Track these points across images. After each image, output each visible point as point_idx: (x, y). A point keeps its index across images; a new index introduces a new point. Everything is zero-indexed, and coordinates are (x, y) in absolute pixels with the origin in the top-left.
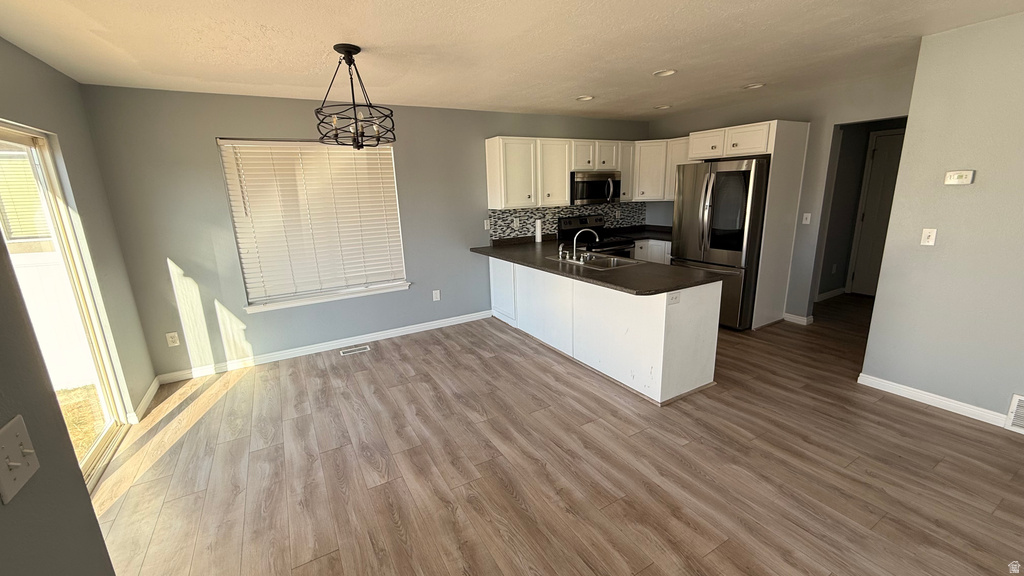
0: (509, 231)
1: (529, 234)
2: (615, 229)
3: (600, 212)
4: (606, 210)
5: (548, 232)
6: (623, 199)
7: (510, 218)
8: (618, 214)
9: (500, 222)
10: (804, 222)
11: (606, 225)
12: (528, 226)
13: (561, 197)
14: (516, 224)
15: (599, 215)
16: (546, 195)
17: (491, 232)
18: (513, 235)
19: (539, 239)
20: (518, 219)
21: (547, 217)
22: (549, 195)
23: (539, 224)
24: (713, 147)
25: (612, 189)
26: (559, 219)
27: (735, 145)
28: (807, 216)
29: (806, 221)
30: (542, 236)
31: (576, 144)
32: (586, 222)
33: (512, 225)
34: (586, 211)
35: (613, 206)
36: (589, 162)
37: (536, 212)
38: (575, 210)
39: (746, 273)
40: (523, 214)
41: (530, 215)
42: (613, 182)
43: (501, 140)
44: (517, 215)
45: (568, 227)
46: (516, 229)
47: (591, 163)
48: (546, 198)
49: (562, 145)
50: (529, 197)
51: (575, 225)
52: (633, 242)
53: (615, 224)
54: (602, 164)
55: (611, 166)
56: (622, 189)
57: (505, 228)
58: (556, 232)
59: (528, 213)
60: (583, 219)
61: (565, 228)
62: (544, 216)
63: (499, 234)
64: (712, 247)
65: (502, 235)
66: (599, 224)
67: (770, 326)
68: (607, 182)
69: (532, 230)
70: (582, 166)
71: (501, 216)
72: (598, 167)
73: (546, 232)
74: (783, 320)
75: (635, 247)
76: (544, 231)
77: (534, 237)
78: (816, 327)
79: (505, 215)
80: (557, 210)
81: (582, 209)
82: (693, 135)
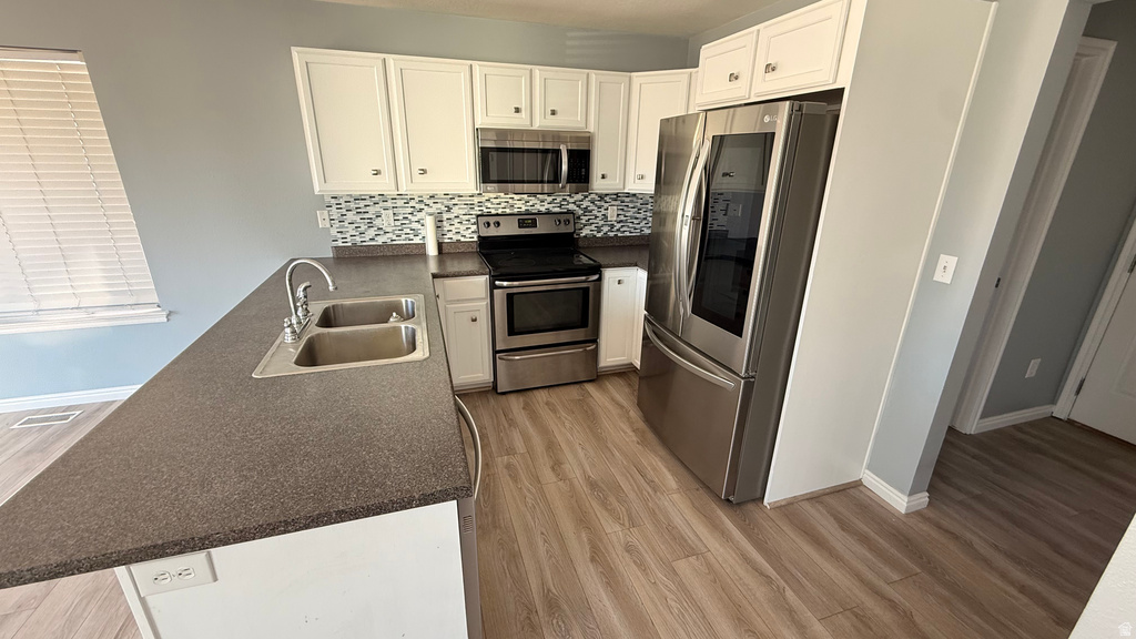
0: (372, 232)
1: (417, 240)
2: (606, 238)
3: (571, 207)
4: (585, 204)
5: (459, 237)
6: (598, 185)
7: (372, 210)
8: (612, 213)
9: (351, 216)
10: (938, 276)
11: (585, 232)
12: (415, 225)
13: (461, 175)
14: (386, 221)
15: (569, 212)
16: (416, 171)
17: (334, 232)
18: (380, 241)
19: (432, 250)
20: (390, 212)
21: (456, 211)
22: (424, 172)
23: (430, 222)
24: (734, 77)
25: (565, 167)
26: (478, 216)
27: (770, 68)
28: (948, 262)
29: (943, 275)
30: (440, 246)
31: (486, 70)
32: (534, 224)
33: (377, 222)
34: (540, 205)
35: (602, 197)
36: (517, 110)
37: (430, 202)
38: (516, 201)
39: (749, 387)
40: (400, 203)
41: (418, 206)
42: (571, 153)
43: (298, 55)
44: (389, 204)
45: (492, 232)
46: (386, 231)
47: (524, 114)
48: (418, 178)
49: (450, 73)
50: (377, 173)
51: (509, 229)
52: (597, 269)
53: (606, 229)
54: (549, 116)
55: (569, 120)
56: (598, 166)
57: (363, 228)
58: (476, 239)
59: (412, 203)
60: (526, 219)
61: (486, 232)
62: (449, 209)
63: (351, 237)
64: (694, 311)
65: (358, 239)
66: (563, 229)
67: (815, 498)
68: (557, 152)
69: (423, 232)
70: (502, 119)
71: (352, 205)
72: (541, 122)
73: (455, 238)
74: (858, 484)
75: (600, 279)
76: (451, 236)
77: (423, 246)
78: (925, 527)
79: (362, 204)
80: (476, 200)
81: (533, 200)
82: (706, 51)
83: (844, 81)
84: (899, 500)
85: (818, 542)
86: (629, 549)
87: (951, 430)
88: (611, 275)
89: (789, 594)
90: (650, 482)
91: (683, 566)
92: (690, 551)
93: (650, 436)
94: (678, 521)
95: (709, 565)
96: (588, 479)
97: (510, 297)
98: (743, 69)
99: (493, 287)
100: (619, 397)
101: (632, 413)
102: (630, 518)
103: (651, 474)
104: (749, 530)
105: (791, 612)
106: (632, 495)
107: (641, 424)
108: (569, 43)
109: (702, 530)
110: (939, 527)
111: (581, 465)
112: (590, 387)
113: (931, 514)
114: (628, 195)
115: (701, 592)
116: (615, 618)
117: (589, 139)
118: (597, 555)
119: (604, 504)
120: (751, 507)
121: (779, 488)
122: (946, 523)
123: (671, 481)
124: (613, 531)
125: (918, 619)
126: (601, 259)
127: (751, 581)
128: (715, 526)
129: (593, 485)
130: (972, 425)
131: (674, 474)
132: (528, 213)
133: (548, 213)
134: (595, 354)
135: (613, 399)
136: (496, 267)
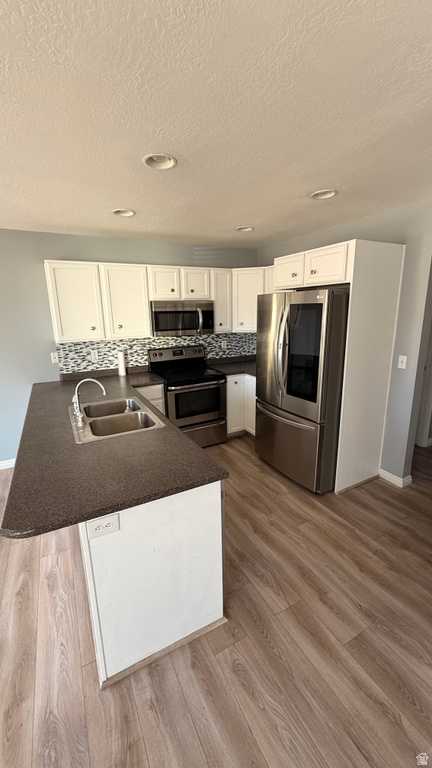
0: (85, 364)
1: (112, 367)
2: (221, 359)
3: (201, 342)
4: (209, 340)
5: (137, 364)
6: (218, 329)
7: (85, 351)
8: (224, 345)
9: (72, 355)
10: (400, 366)
11: (209, 356)
12: (111, 358)
13: (141, 327)
14: (94, 356)
15: (200, 345)
17: (61, 365)
18: (90, 368)
19: (122, 372)
20: (96, 351)
21: (135, 348)
22: (121, 327)
23: (121, 356)
24: (294, 275)
25: (201, 320)
26: (149, 350)
27: (313, 272)
28: (403, 359)
29: (402, 365)
30: (127, 369)
31: (154, 270)
32: (181, 353)
33: (88, 358)
34: (184, 342)
35: (218, 336)
36: (173, 290)
37: (120, 344)
38: (170, 341)
39: (322, 428)
40: (102, 345)
41: (113, 347)
42: (203, 312)
43: (48, 264)
44: (95, 346)
45: (158, 359)
46: (94, 362)
47: (176, 292)
48: (117, 330)
49: (135, 271)
50: (94, 329)
51: (167, 357)
52: (224, 377)
53: (221, 354)
54: (190, 293)
55: (202, 295)
56: (218, 319)
57: (79, 361)
58: (147, 364)
59: (109, 345)
60: (177, 350)
61: (154, 360)
62: (131, 347)
63: (72, 368)
64: (288, 393)
65: (76, 368)
66: (198, 355)
67: (359, 486)
68: (196, 312)
69: (116, 362)
70: (164, 295)
71: (73, 348)
72: (185, 296)
73: (135, 364)
74: (378, 477)
75: (226, 382)
76: (132, 363)
77: (117, 370)
78: (413, 492)
79: (79, 347)
80: (147, 341)
81: (179, 339)
82: (277, 261)
83: (349, 279)
84: (398, 481)
85: (365, 506)
86: (272, 524)
87: (416, 446)
88: (231, 379)
89: (357, 531)
90: (273, 491)
91: (302, 527)
92: (304, 520)
93: (266, 467)
94: (293, 507)
95: (315, 525)
96: (239, 493)
97: (177, 396)
98: (299, 272)
99: (166, 391)
100: (241, 449)
101: (252, 457)
102: (269, 509)
103: (273, 487)
104: (330, 506)
105: (360, 539)
106: (266, 499)
107: (260, 463)
108: (196, 253)
109: (307, 509)
110: (419, 491)
111: (234, 488)
112: (223, 446)
113: (414, 486)
114: (232, 334)
115: (315, 537)
116: (275, 556)
117: (211, 304)
118: (257, 529)
119: (253, 506)
120: (329, 495)
121: (341, 484)
122: (421, 489)
123: (284, 489)
124: (261, 517)
125: (418, 533)
126: (224, 371)
127: (337, 528)
128: (313, 506)
129: (243, 496)
130: (425, 443)
131: (284, 485)
132: (177, 347)
133: (189, 346)
134: (225, 427)
135: (240, 451)
136: (167, 379)
